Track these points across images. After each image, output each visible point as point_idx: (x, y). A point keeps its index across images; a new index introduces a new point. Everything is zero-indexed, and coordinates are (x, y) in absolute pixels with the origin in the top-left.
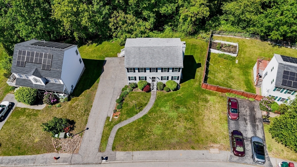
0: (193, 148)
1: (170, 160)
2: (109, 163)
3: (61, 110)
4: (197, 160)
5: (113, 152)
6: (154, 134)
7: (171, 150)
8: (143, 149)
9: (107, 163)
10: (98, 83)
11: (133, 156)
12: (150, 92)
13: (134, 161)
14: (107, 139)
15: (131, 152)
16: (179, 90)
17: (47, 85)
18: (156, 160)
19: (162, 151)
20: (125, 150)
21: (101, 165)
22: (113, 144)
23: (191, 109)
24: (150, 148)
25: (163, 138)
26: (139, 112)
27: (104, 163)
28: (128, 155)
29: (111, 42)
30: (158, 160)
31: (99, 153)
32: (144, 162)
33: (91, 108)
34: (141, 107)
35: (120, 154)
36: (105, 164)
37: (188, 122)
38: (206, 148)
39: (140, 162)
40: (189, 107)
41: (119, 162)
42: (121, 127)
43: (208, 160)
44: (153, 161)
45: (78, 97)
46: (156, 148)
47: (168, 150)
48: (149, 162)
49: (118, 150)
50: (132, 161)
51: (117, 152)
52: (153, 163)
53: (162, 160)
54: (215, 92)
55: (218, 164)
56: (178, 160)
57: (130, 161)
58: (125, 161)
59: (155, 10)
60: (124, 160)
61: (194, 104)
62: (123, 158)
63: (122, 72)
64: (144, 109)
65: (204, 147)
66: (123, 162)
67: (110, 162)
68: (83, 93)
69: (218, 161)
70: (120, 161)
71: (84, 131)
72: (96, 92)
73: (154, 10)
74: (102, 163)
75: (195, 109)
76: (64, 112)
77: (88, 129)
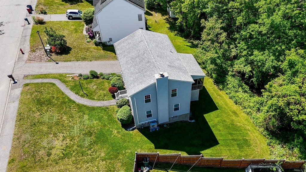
7: (14, 136)
11: (13, 102)
12: (113, 98)
14: (40, 78)
16: (125, 131)
23: (89, 152)
25: (34, 124)
34: (87, 95)
35: (17, 91)
37: (63, 151)
40: (92, 148)
47: (13, 133)
60: (10, 96)
61: (100, 154)
62: (12, 94)
71: (54, 62)
75: (89, 157)
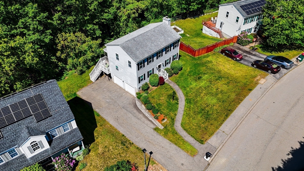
0: (250, 90)
1: (250, 110)
2: (215, 156)
3: (92, 167)
4: (263, 94)
5: (205, 145)
6: (214, 105)
7: (241, 103)
8: (223, 120)
9: (214, 158)
10: (99, 115)
11: (224, 132)
12: (165, 83)
13: (230, 135)
14: (184, 141)
15: (218, 131)
17: (52, 145)
18: (243, 119)
19: (237, 108)
20: (212, 134)
21: (211, 164)
22: (196, 140)
24: (227, 115)
25: (223, 101)
26: (178, 102)
27: (211, 161)
28: (219, 134)
29: (64, 79)
30: (244, 117)
31: (195, 158)
32: (237, 128)
33: (125, 137)
34: (174, 97)
35: (213, 141)
36: (213, 161)
37: (221, 80)
38: (257, 84)
39: (235, 130)
40: (206, 72)
41: (221, 147)
42: (180, 122)
43: (268, 89)
44: (242, 120)
45: (96, 142)
46: (231, 111)
47: (240, 105)
48: (240, 124)
49: (207, 139)
50: (229, 136)
51: (209, 141)
52: (244, 122)
53: (246, 114)
54: (206, 54)
55: (275, 86)
56: (254, 105)
57: (228, 138)
58: (224, 142)
59: (96, 22)
60: (222, 142)
61: (206, 68)
62: (219, 141)
63: (113, 92)
64: (179, 97)
65: (255, 84)
66: (224, 143)
67: (215, 154)
68: (95, 134)
69: (273, 85)
70: (222, 145)
71: (151, 158)
72: (108, 123)
73: (94, 22)
74: (209, 162)
76: (99, 166)
77: (151, 153)
